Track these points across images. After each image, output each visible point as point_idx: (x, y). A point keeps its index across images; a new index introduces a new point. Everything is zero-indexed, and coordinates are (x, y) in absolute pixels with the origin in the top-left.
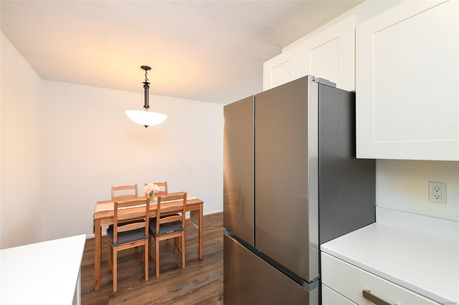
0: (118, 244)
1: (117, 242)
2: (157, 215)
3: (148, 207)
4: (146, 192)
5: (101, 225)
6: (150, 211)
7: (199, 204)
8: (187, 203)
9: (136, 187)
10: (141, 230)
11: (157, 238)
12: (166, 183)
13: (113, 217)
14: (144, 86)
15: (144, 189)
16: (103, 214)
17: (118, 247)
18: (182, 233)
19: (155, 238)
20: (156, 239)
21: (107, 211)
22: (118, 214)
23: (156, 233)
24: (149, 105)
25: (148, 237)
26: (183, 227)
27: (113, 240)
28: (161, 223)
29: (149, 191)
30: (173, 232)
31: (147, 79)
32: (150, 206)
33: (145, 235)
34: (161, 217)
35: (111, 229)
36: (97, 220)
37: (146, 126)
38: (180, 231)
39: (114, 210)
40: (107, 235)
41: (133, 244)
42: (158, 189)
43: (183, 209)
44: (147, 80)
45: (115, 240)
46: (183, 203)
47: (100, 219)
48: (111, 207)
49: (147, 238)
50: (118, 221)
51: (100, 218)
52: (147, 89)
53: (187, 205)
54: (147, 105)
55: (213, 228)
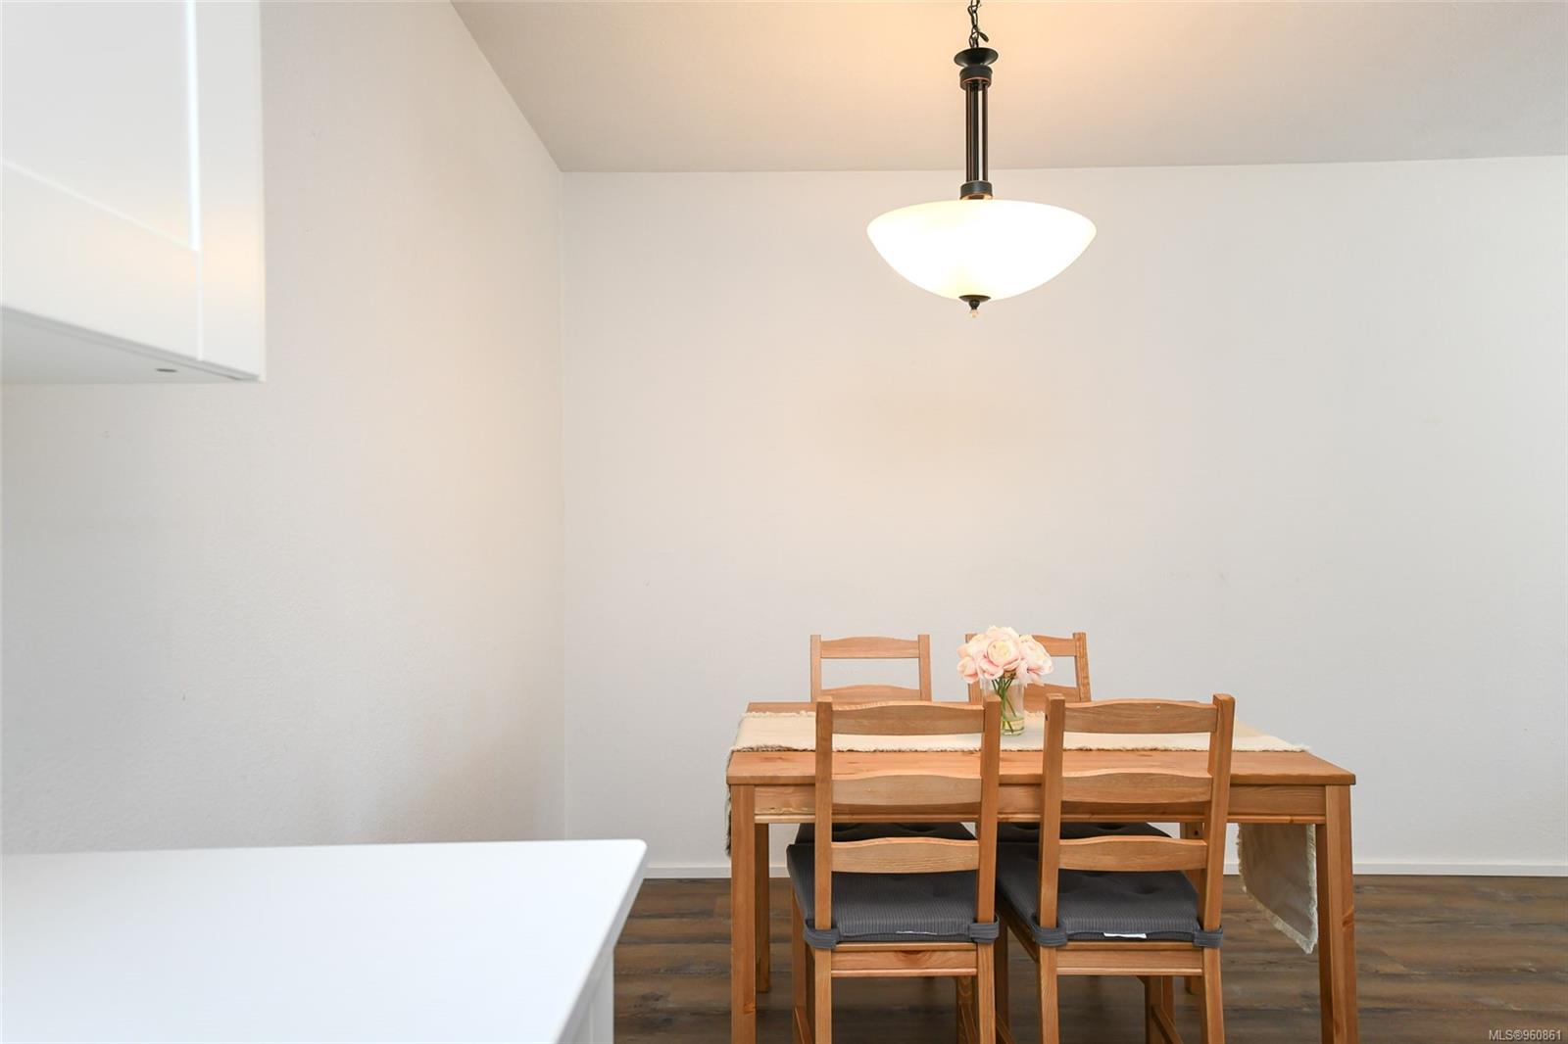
0: (838, 938)
1: (834, 926)
2: (1039, 809)
3: (990, 755)
4: (976, 674)
5: (759, 819)
6: (1007, 783)
7: (1319, 784)
8: (1238, 768)
9: (920, 650)
10: (953, 886)
11: (1044, 953)
12: (1080, 638)
13: (813, 785)
14: (964, 74)
15: (962, 655)
16: (767, 759)
17: (839, 957)
18: (1206, 960)
19: (1033, 948)
20: (1037, 961)
21: (789, 750)
22: (834, 771)
23: (1036, 919)
24: (989, 181)
25: (995, 934)
26: (1213, 920)
27: (814, 909)
28: (1069, 862)
29: (991, 669)
30: (1144, 936)
31: (978, 32)
32: (1002, 755)
33: (976, 921)
34: (1069, 831)
35: (803, 851)
36: (742, 788)
37: (974, 301)
38: (1196, 940)
39: (814, 748)
40: (787, 875)
41: (913, 956)
42: (1040, 663)
43: (1209, 803)
44: (980, 40)
45: (823, 914)
46: (1206, 765)
47: (756, 785)
48: (802, 732)
49: (986, 943)
50: (838, 809)
51: (752, 777)
52: (980, 93)
53: (1238, 783)
54: (981, 179)
55: (1399, 968)
